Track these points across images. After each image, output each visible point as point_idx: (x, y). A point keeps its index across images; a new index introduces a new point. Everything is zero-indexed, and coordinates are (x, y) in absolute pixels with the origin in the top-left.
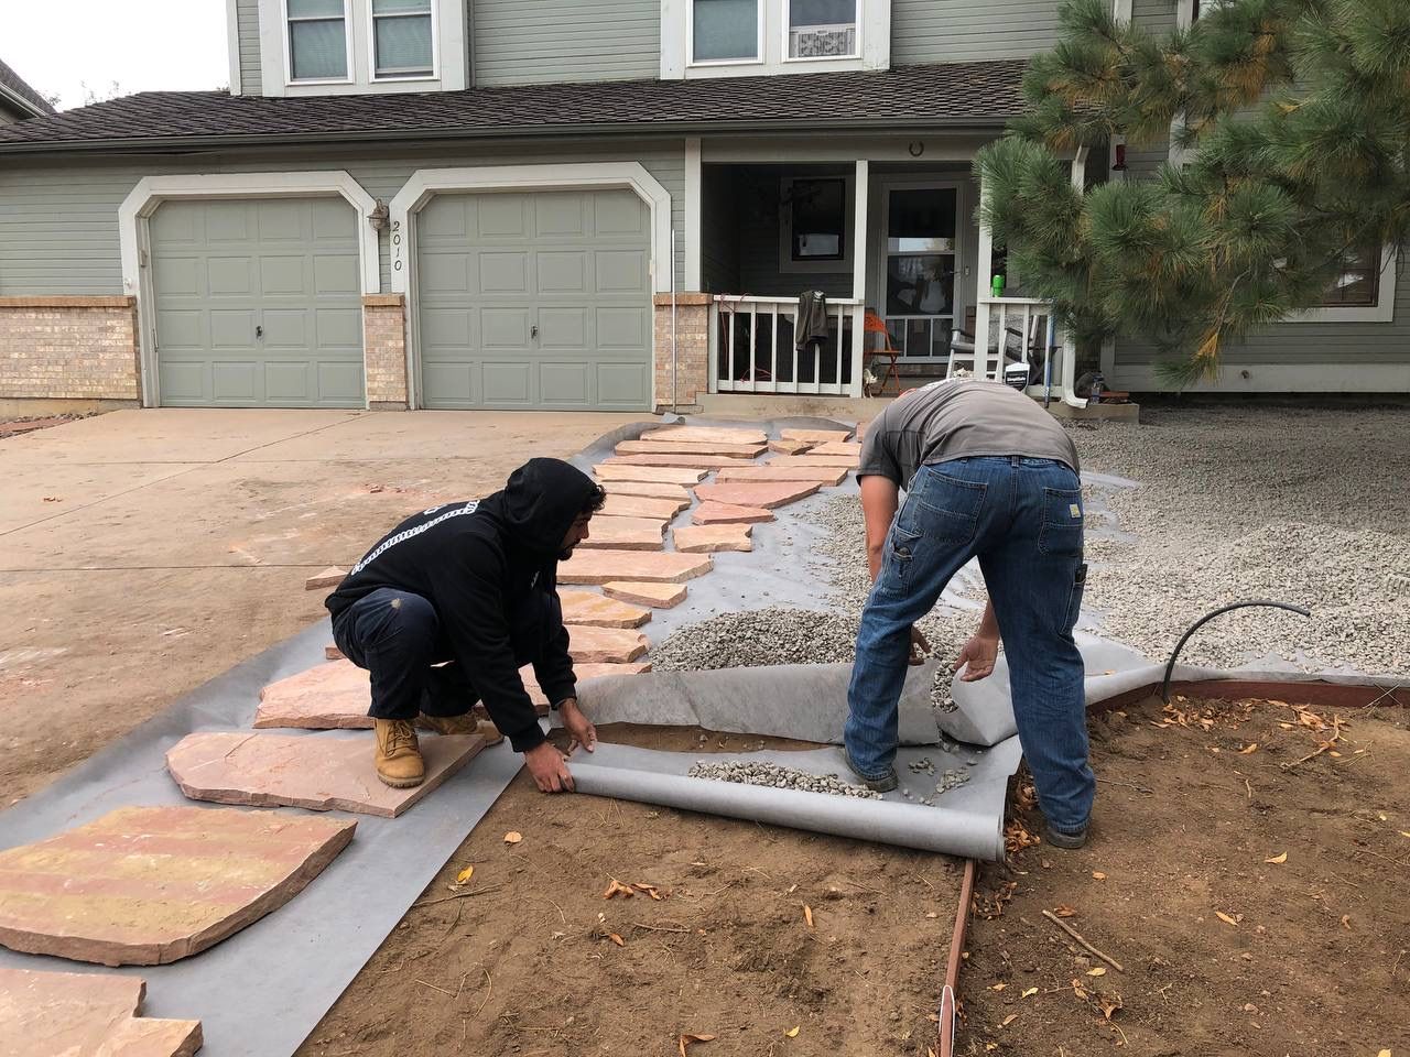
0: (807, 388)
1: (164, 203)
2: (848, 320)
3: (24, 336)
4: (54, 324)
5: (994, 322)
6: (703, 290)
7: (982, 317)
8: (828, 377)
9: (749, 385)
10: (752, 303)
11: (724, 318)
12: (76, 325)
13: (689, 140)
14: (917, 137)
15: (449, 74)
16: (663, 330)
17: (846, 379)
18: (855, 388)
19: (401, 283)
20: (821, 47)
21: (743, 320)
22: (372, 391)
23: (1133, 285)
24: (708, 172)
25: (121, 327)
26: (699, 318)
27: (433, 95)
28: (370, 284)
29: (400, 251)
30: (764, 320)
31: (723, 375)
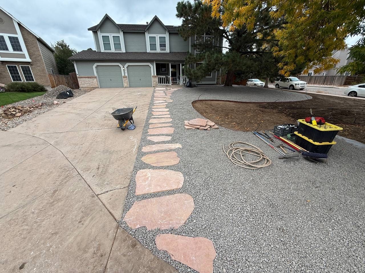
0: (166, 84)
1: (98, 66)
2: (170, 78)
3: (83, 81)
4: (87, 79)
5: (182, 78)
6: (157, 75)
7: (181, 78)
8: (168, 83)
9: (161, 84)
10: (161, 77)
11: (159, 78)
12: (90, 79)
13: (154, 61)
14: (175, 61)
15: (123, 50)
16: (153, 79)
17: (170, 83)
18: (171, 84)
19: (126, 75)
20: (163, 50)
21: (160, 78)
22: (125, 86)
23: (195, 76)
24: (156, 64)
25: (95, 80)
26: (156, 78)
27: (122, 53)
28: (123, 75)
29: (126, 71)
30: (162, 78)
31: (159, 83)
